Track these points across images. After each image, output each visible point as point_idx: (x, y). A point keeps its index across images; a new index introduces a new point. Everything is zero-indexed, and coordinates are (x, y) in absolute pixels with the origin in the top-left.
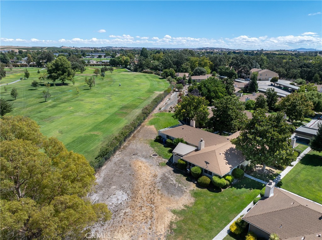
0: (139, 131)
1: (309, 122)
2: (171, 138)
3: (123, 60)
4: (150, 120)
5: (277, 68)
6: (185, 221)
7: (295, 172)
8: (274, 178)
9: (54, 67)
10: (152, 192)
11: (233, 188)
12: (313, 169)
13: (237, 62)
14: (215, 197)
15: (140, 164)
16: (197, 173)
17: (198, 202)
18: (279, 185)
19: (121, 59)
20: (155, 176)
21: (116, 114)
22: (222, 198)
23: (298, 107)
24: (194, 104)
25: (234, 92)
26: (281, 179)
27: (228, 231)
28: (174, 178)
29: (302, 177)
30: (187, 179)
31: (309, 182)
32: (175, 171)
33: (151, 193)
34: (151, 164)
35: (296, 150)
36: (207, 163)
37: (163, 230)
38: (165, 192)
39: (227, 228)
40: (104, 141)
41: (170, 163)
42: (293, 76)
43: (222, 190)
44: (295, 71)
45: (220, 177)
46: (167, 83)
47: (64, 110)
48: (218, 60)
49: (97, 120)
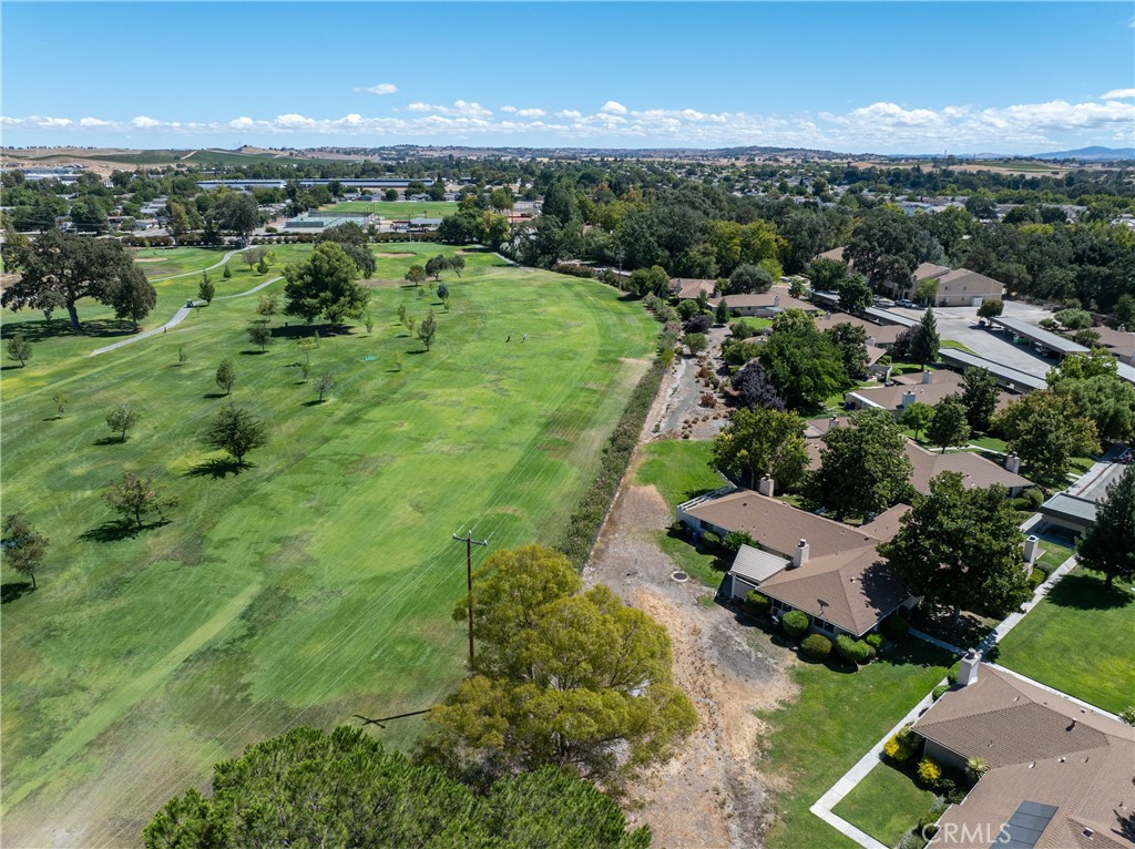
0: (619, 505)
1: (1084, 470)
2: (714, 529)
3: (488, 223)
4: (638, 465)
5: (1002, 264)
6: (787, 733)
7: (1033, 624)
8: (981, 638)
9: (308, 279)
10: (699, 671)
11: (885, 662)
12: (1077, 618)
13: (869, 246)
14: (845, 683)
15: (653, 601)
16: (799, 626)
17: (808, 695)
18: (991, 656)
19: (479, 220)
20: (696, 632)
21: (535, 446)
22: (860, 686)
23: (1051, 437)
24: (771, 433)
25: (865, 365)
26: (997, 641)
27: (880, 754)
28: (745, 639)
29: (1047, 636)
30: (774, 641)
31: (1065, 650)
32: (742, 620)
33: (698, 674)
34: (679, 601)
35: (1040, 564)
36: (823, 604)
37: (745, 750)
38: (730, 670)
39: (879, 747)
40: (541, 536)
41: (723, 599)
42: (1051, 289)
43: (860, 667)
44: (1059, 273)
45: (855, 639)
46: (649, 319)
47: (388, 431)
48: (804, 233)
49: (493, 466)
